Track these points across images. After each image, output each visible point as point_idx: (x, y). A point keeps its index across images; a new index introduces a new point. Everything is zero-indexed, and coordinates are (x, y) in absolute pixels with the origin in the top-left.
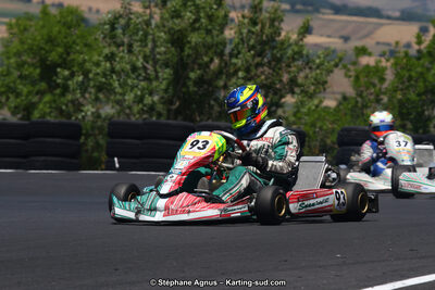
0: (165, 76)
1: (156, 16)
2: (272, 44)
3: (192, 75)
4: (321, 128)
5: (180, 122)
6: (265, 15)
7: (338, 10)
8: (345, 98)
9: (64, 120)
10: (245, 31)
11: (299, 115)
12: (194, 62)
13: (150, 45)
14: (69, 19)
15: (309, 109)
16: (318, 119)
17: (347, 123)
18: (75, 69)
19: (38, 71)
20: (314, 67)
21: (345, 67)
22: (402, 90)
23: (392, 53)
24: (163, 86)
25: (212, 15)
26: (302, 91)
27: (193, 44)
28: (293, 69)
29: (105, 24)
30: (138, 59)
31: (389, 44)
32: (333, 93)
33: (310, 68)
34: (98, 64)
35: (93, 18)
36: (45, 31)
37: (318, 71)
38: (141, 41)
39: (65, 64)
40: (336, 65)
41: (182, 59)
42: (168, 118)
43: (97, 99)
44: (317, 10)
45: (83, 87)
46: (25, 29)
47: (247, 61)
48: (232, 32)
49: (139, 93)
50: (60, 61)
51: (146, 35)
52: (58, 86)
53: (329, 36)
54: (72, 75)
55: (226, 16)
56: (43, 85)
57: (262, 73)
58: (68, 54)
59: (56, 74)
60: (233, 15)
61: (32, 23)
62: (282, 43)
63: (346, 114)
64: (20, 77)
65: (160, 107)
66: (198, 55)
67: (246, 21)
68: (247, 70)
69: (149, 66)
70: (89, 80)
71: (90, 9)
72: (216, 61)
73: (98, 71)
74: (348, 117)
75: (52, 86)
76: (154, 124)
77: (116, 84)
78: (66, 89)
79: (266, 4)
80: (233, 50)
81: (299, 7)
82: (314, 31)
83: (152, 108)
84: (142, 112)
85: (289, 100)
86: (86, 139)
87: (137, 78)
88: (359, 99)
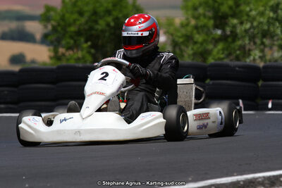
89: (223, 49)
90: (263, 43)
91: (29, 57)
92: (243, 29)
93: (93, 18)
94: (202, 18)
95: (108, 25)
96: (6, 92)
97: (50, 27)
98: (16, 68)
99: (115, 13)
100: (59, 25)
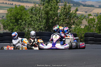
0: (44, 21)
1: (42, 8)
2: (69, 14)
3: (50, 21)
4: (80, 33)
5: (48, 32)
6: (67, 7)
7: (84, 6)
8: (86, 26)
9: (21, 32)
10: (63, 11)
11: (75, 30)
12: (51, 18)
13: (40, 14)
14: (22, 8)
15: (78, 29)
16: (80, 31)
17: (87, 32)
19: (15, 21)
20: (79, 19)
21: (86, 19)
22: (99, 24)
23: (97, 15)
24: (44, 24)
25: (55, 7)
26: (76, 24)
27: (50, 14)
28: (74, 19)
29: (30, 9)
30: (38, 18)
31: (96, 13)
32: (83, 25)
33: (78, 19)
34: (28, 19)
35: (27, 8)
36: (16, 11)
37: (80, 20)
38: (38, 13)
39: (21, 19)
40: (84, 18)
41: (48, 17)
42: (45, 31)
43: (28, 27)
44: (79, 6)
45: (25, 24)
46: (11, 11)
47: (63, 18)
48: (59, 11)
49: (38, 25)
50: (20, 18)
51: (40, 12)
52: (19, 24)
53: (82, 12)
54: (23, 21)
55: (58, 7)
56: (16, 24)
57: (67, 20)
58: (22, 17)
59: (19, 21)
60: (60, 7)
61: (13, 9)
62: (71, 13)
63: (86, 30)
64: (11, 22)
65: (43, 29)
66: (52, 16)
67: (63, 8)
68: (63, 20)
69: (40, 19)
70: (27, 22)
71: (27, 6)
72: (56, 18)
74: (87, 30)
75: (18, 24)
76: (42, 32)
77: (33, 23)
78: (21, 25)
79: (67, 4)
80: (60, 15)
81: (75, 5)
82: (79, 11)
83: (41, 29)
84: (39, 30)
85: (73, 26)
86: (26, 36)
87: (38, 22)
88: (89, 26)
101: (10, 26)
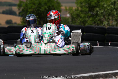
18: (101, 8)
19: (88, 9)
73: (109, 8)
77: (115, 13)
89: (92, 20)
90: (108, 18)
91: (14, 21)
92: (101, 12)
93: (39, 6)
94: (84, 7)
95: (45, 9)
96: (2, 36)
97: (21, 9)
98: (7, 26)
99: (48, 4)
100: (25, 9)
101: (81, 17)
